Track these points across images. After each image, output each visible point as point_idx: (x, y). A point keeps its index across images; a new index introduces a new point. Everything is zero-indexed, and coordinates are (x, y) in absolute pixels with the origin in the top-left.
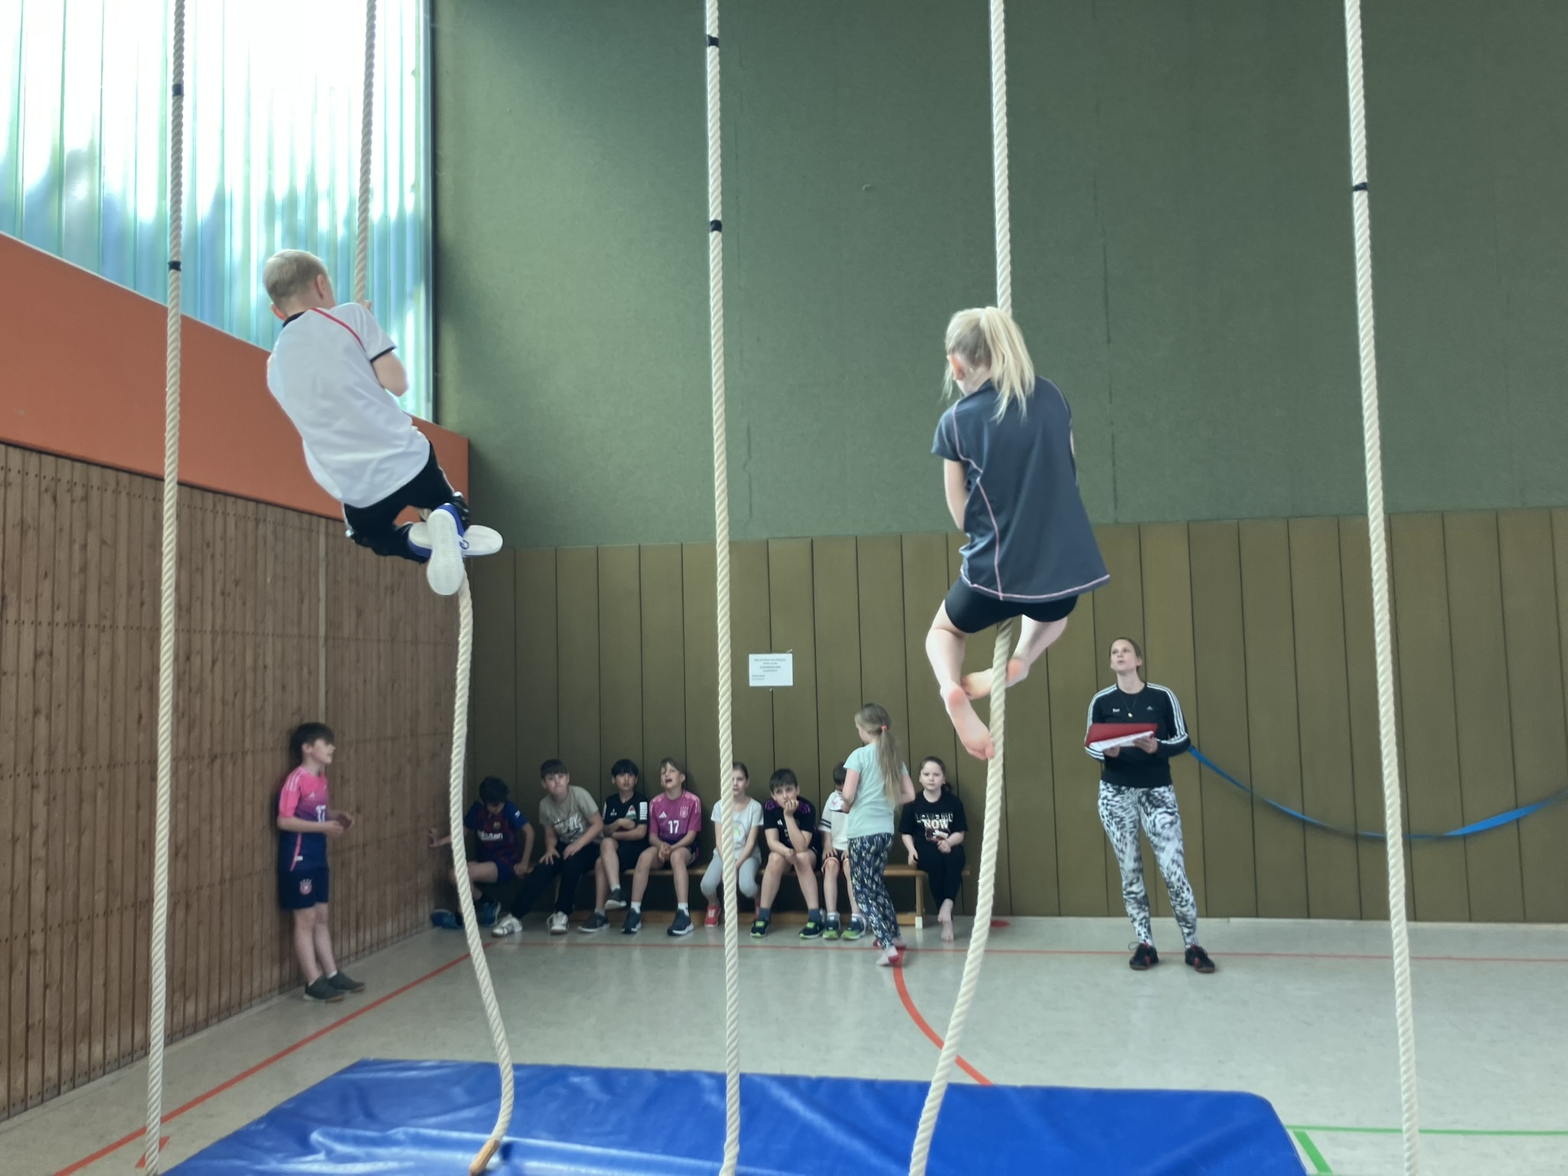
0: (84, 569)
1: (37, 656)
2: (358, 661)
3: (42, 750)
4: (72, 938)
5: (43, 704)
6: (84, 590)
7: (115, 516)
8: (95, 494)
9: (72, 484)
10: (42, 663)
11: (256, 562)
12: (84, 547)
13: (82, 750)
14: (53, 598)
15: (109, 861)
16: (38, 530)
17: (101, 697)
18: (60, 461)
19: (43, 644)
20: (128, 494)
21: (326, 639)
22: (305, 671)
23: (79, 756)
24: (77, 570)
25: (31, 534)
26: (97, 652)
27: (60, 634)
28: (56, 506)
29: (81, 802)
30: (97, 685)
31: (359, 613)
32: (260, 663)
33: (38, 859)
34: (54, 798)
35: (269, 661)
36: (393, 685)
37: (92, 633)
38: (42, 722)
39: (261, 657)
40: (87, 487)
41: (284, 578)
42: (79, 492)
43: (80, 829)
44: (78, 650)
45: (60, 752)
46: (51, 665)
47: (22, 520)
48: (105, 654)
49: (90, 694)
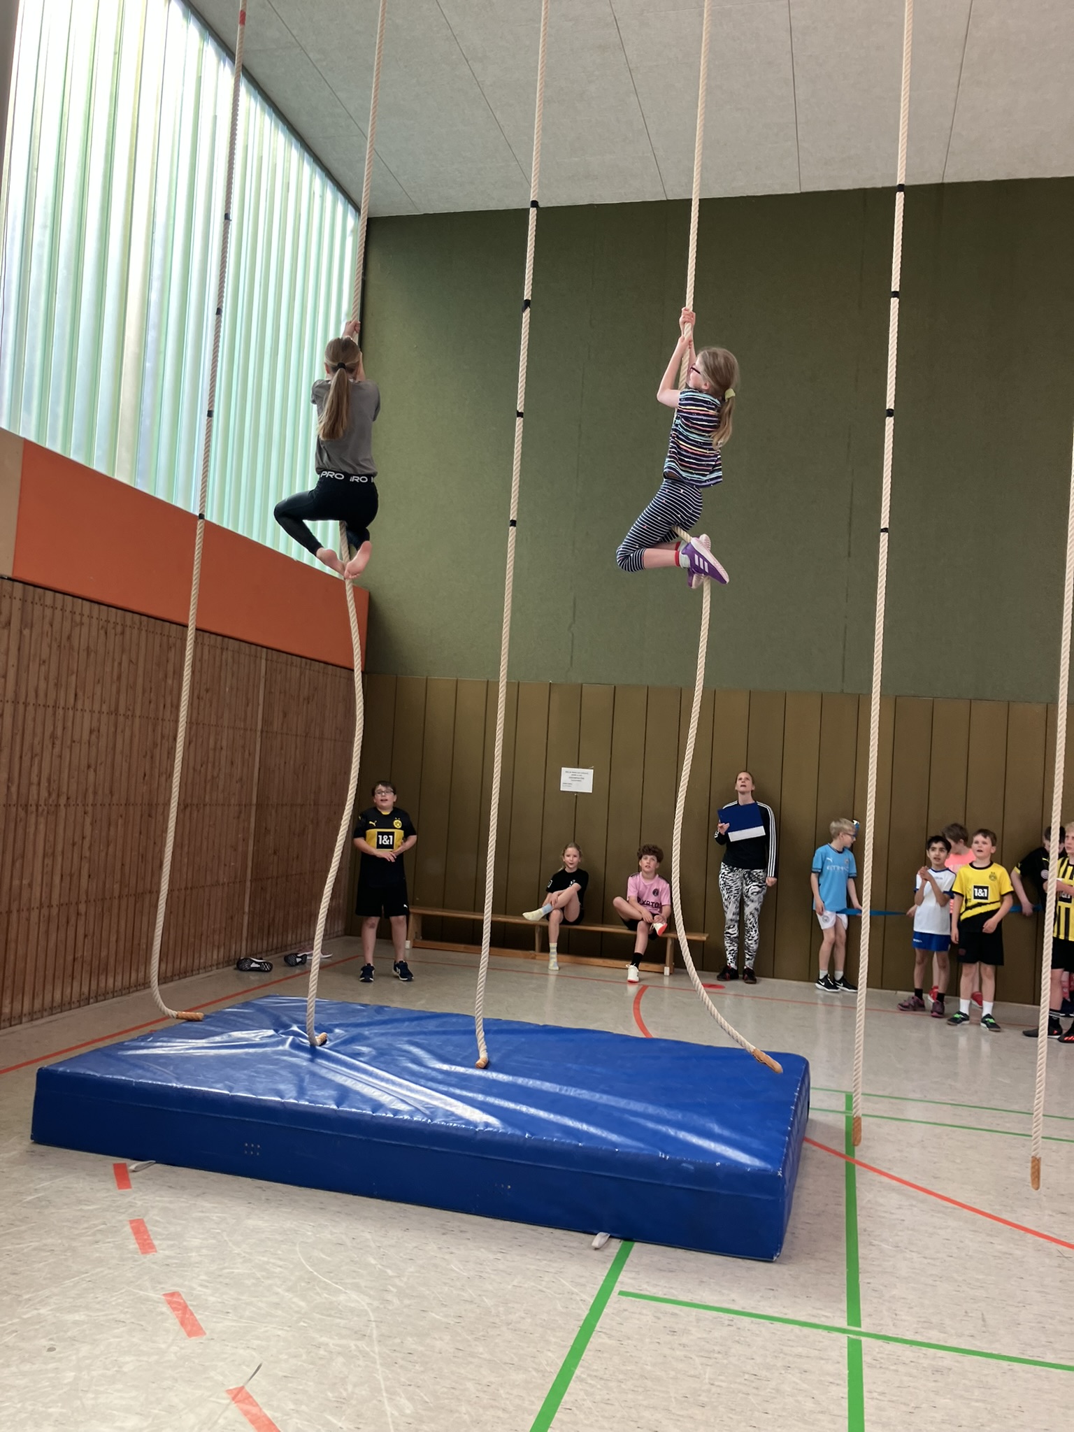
0: (119, 678)
1: (91, 732)
2: (282, 748)
3: (91, 790)
4: (100, 910)
5: (93, 763)
6: (118, 692)
7: (138, 645)
8: (128, 631)
9: (116, 623)
10: (93, 737)
11: (220, 676)
12: (120, 664)
13: (111, 793)
14: (102, 696)
15: (123, 865)
16: (96, 653)
17: (124, 760)
18: (110, 609)
19: (95, 724)
20: (146, 631)
21: (262, 732)
22: (247, 752)
23: (110, 796)
24: (115, 678)
25: (93, 655)
26: (123, 731)
27: (104, 718)
28: (106, 638)
29: (110, 825)
30: (122, 752)
31: (285, 715)
32: (218, 746)
33: (85, 857)
34: (96, 821)
35: (224, 743)
36: (304, 768)
37: (121, 719)
38: (91, 773)
39: (219, 742)
40: (124, 626)
41: (237, 689)
42: (119, 629)
43: (108, 842)
44: (112, 729)
45: (100, 792)
46: (98, 738)
47: (88, 647)
48: (128, 733)
49: (118, 757)
